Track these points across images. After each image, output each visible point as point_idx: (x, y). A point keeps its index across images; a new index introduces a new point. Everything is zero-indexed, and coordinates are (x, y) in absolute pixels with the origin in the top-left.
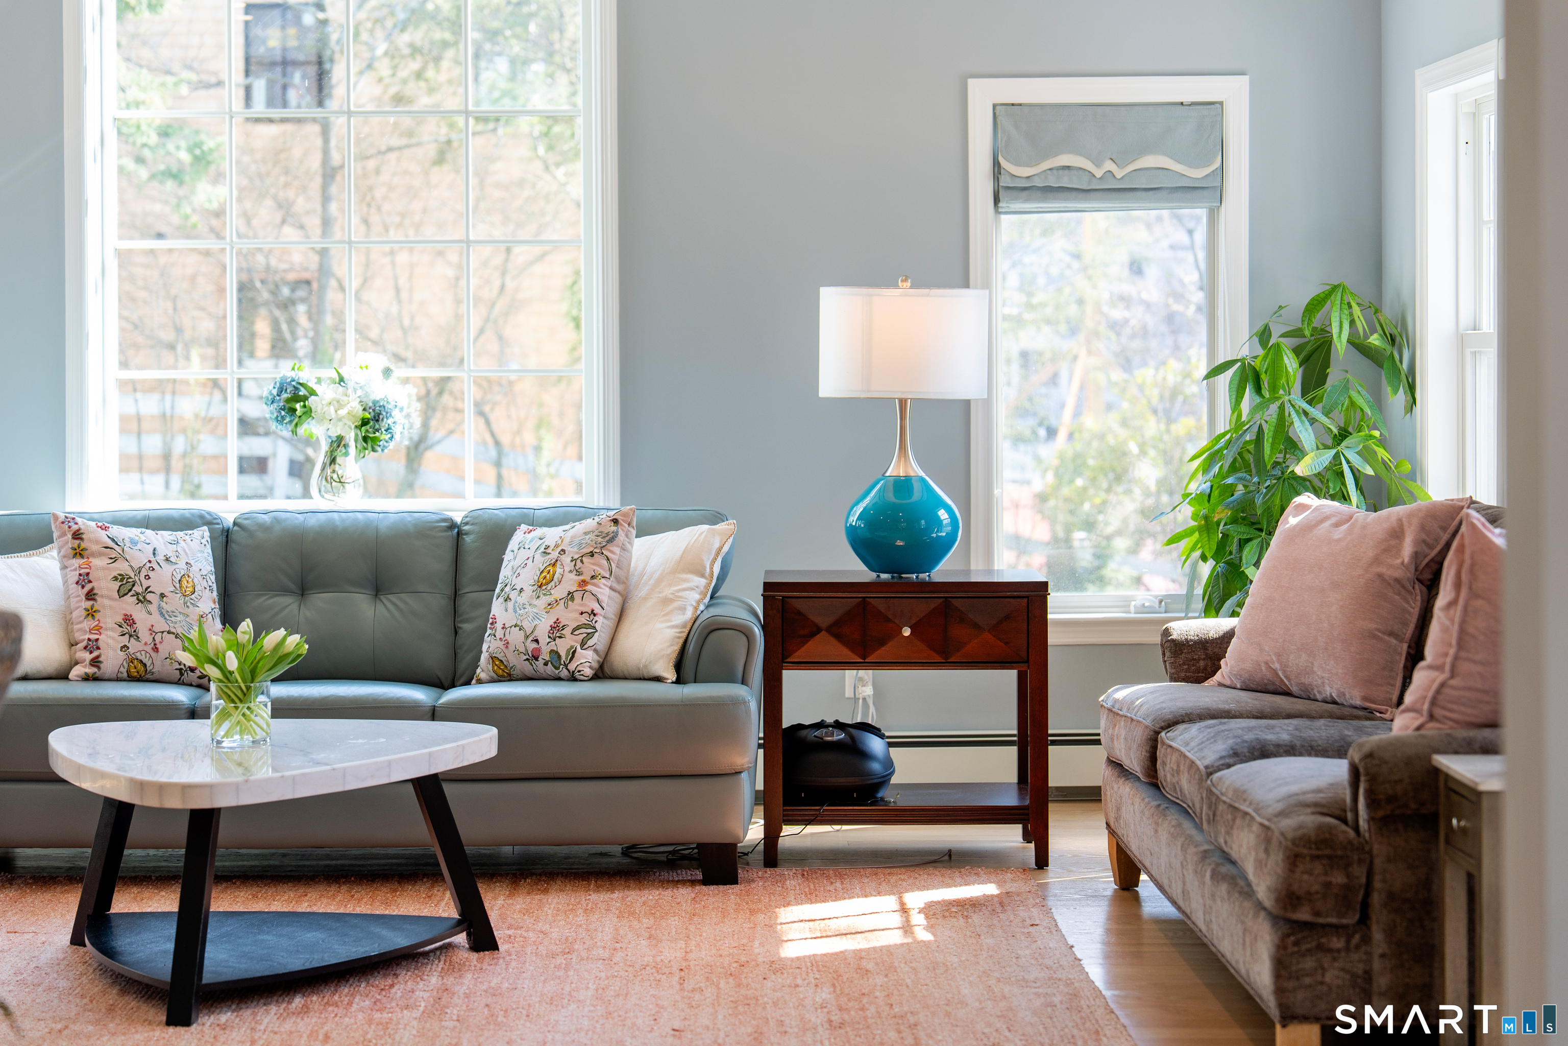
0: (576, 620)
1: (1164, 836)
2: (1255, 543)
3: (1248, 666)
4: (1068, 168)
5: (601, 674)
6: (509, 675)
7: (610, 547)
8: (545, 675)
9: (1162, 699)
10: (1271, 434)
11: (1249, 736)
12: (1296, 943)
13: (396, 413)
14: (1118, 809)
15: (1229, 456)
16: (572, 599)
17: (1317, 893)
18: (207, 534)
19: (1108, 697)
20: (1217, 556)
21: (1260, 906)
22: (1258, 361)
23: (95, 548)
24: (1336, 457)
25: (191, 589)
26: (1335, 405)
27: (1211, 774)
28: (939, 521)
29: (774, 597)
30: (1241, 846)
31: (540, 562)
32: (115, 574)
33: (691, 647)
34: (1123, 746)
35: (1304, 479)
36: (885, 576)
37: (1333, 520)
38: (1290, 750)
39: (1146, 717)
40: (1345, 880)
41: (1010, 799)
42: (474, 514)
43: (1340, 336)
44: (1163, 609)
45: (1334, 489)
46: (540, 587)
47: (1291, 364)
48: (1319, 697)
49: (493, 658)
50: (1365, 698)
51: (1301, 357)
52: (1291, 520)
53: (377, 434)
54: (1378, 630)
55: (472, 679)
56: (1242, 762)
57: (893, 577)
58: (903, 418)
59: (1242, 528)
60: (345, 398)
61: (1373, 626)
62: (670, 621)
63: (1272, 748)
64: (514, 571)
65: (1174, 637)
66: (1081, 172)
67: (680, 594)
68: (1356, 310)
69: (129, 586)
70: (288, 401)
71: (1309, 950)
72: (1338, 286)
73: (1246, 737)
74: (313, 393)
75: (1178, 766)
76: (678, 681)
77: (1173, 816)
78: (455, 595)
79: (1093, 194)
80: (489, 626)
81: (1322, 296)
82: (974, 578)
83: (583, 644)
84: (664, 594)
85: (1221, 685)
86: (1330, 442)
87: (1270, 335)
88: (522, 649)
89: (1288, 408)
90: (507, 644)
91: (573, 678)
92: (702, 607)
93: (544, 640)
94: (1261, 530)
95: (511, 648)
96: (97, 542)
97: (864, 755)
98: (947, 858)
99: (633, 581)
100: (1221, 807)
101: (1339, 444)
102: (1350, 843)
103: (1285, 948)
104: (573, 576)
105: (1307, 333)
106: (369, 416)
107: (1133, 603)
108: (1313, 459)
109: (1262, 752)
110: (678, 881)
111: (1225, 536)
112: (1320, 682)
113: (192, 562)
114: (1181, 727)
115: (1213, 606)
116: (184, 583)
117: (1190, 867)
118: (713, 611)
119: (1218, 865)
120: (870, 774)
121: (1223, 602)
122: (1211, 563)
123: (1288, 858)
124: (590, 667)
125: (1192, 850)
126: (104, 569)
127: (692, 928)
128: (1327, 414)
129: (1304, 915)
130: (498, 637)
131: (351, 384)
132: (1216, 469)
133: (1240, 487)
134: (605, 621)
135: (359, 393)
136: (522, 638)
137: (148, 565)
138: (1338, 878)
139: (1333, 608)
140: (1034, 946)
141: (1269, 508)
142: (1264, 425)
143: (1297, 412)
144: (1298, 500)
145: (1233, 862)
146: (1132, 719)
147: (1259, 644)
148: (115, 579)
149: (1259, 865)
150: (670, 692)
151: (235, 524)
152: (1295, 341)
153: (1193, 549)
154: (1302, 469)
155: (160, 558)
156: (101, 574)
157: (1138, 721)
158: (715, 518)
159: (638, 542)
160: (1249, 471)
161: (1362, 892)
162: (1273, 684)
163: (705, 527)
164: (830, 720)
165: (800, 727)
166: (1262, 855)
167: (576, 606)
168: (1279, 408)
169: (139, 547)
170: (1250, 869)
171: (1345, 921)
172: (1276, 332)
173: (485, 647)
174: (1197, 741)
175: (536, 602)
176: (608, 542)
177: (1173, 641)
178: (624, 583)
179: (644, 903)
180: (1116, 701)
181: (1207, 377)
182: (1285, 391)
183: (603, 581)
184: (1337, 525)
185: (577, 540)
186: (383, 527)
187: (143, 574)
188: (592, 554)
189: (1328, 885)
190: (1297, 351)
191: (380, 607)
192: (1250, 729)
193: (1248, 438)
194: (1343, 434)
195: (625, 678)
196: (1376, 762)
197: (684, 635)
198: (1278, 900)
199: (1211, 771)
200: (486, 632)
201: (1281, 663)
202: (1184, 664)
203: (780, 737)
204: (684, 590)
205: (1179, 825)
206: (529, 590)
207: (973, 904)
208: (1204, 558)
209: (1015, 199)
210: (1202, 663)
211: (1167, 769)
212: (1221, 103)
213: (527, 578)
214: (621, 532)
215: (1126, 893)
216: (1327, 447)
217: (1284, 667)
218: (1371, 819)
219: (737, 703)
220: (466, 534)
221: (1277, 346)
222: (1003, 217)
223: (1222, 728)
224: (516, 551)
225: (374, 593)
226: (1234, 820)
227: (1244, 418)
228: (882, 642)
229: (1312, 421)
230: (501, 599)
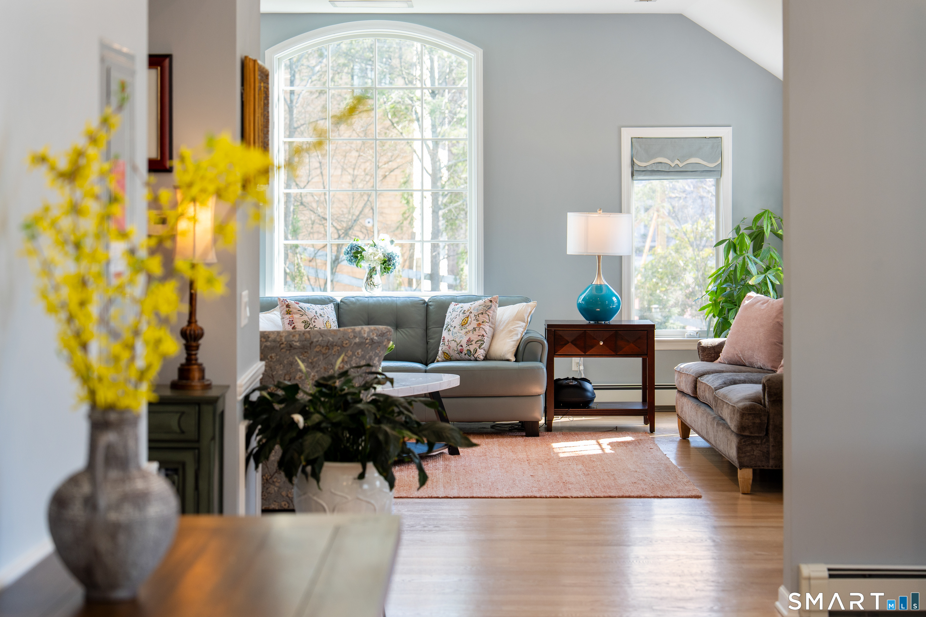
0: (477, 338)
1: (699, 414)
2: (734, 310)
3: (730, 355)
4: (661, 163)
5: (486, 358)
6: (450, 359)
7: (489, 311)
8: (465, 359)
9: (698, 367)
10: (740, 268)
11: (730, 378)
12: (744, 442)
13: (396, 258)
14: (682, 408)
15: (724, 276)
16: (475, 330)
17: (751, 426)
18: (333, 306)
19: (678, 367)
20: (719, 315)
21: (733, 431)
22: (735, 240)
23: (295, 311)
24: (765, 277)
25: (330, 326)
26: (765, 257)
27: (717, 390)
28: (613, 302)
29: (551, 330)
30: (725, 414)
31: (462, 316)
32: (303, 320)
33: (521, 348)
34: (684, 384)
35: (753, 286)
36: (592, 322)
37: (762, 302)
38: (744, 382)
39: (693, 373)
40: (760, 421)
41: (640, 407)
42: (433, 298)
43: (767, 231)
44: (698, 336)
45: (764, 290)
46: (462, 326)
47: (748, 241)
48: (756, 366)
49: (444, 353)
50: (772, 367)
51: (752, 239)
52: (746, 302)
53: (390, 266)
54: (777, 342)
55: (435, 360)
56: (728, 386)
57: (595, 323)
58: (599, 262)
59: (729, 305)
60: (377, 252)
61: (775, 341)
62: (512, 339)
63: (738, 381)
64: (451, 320)
65: (703, 345)
66: (666, 164)
67: (516, 329)
68: (773, 220)
69: (308, 325)
70: (354, 253)
71: (748, 444)
72: (766, 211)
73: (729, 378)
74: (364, 250)
75: (705, 389)
76: (516, 361)
77: (703, 407)
78: (427, 329)
79: (670, 173)
80: (442, 340)
81: (760, 215)
82: (623, 323)
83: (479, 347)
84: (510, 329)
85: (720, 362)
86: (763, 271)
87: (740, 230)
88: (456, 349)
89: (747, 260)
90: (450, 347)
91: (476, 360)
92: (524, 334)
93: (464, 345)
94: (736, 305)
95: (451, 349)
96: (295, 308)
97: (585, 390)
98: (615, 429)
99: (497, 324)
100: (719, 401)
101: (766, 273)
102: (761, 409)
103: (741, 443)
104: (475, 322)
105: (754, 229)
106: (386, 259)
107: (686, 334)
108: (756, 278)
109: (734, 382)
110: (516, 436)
111: (722, 308)
112: (756, 361)
113: (329, 316)
114: (706, 376)
115: (718, 334)
116: (327, 324)
117: (709, 423)
118: (528, 335)
119: (719, 421)
120: (587, 397)
121: (721, 333)
122: (717, 318)
123: (741, 415)
124: (483, 356)
125: (710, 417)
126: (299, 318)
127: (527, 449)
128: (761, 261)
129: (747, 433)
130: (446, 344)
131: (379, 247)
132: (719, 281)
133: (728, 289)
134: (488, 339)
135: (382, 250)
136: (456, 345)
137: (314, 317)
138: (758, 421)
139: (761, 334)
140: (652, 454)
141: (739, 297)
142: (737, 265)
143: (750, 260)
144: (749, 294)
145: (724, 420)
146: (687, 374)
147: (734, 347)
148: (303, 322)
149: (731, 419)
150: (513, 365)
151: (341, 301)
152: (749, 232)
153: (710, 313)
154: (751, 282)
155: (318, 315)
156: (298, 320)
157: (690, 375)
158: (527, 300)
159: (499, 309)
160: (732, 283)
161: (766, 425)
162: (739, 362)
163: (525, 304)
164: (570, 377)
165: (559, 380)
166: (732, 416)
167: (477, 333)
168: (743, 258)
169: (310, 310)
170: (728, 421)
171: (760, 435)
172: (742, 227)
173: (440, 348)
174: (711, 380)
175: (461, 331)
176: (488, 309)
177: (702, 346)
178: (494, 324)
179: (506, 442)
180: (681, 368)
181: (715, 246)
182: (746, 252)
183: (487, 323)
184: (763, 304)
185: (476, 308)
186: (398, 303)
187: (313, 321)
188: (482, 314)
189: (754, 423)
190: (750, 236)
191: (398, 333)
192: (730, 375)
193: (731, 269)
194: (768, 268)
195: (495, 360)
196: (771, 382)
197: (518, 344)
198: (738, 429)
199: (716, 389)
200: (440, 343)
201: (742, 354)
202: (706, 355)
203: (553, 383)
204: (517, 327)
205: (705, 410)
206: (458, 327)
207: (629, 443)
208: (714, 316)
209: (640, 175)
210: (713, 355)
211: (701, 391)
212: (721, 138)
213: (457, 322)
214: (493, 305)
215: (684, 440)
216: (762, 273)
217: (743, 356)
218: (769, 401)
219: (539, 368)
220: (430, 306)
221: (743, 234)
222: (634, 181)
223: (720, 375)
224: (452, 312)
225: (395, 328)
226: (723, 405)
227: (730, 262)
228: (592, 347)
229: (756, 263)
230: (446, 330)
